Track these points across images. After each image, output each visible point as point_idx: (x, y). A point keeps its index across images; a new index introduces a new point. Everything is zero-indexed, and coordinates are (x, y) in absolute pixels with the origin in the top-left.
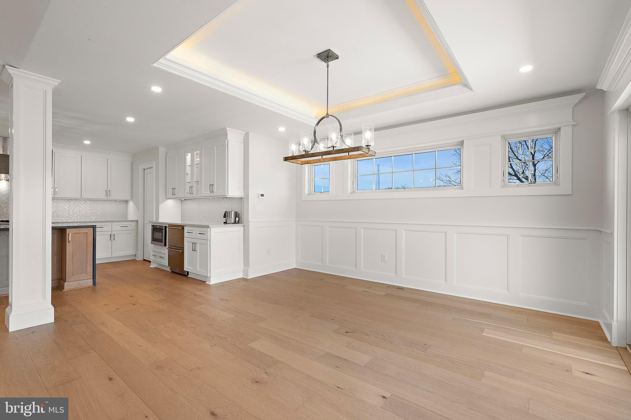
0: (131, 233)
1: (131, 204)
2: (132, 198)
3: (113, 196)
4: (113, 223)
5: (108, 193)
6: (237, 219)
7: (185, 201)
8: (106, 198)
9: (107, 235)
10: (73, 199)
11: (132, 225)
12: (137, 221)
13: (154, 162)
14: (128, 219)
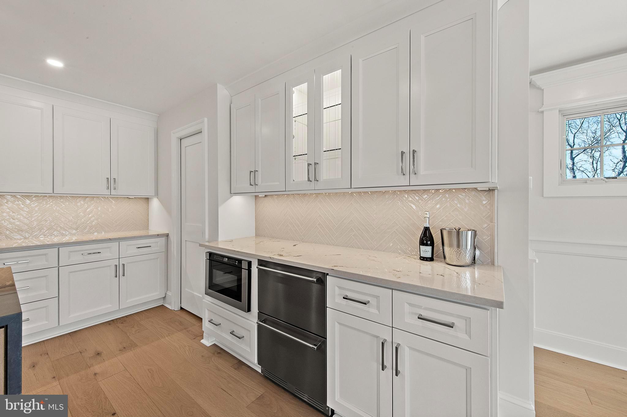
0: (157, 258)
1: (155, 203)
2: (157, 194)
3: (122, 190)
4: (122, 243)
5: (111, 182)
6: (478, 254)
7: (266, 198)
8: (107, 192)
9: (110, 266)
10: (40, 195)
11: (157, 242)
12: (167, 235)
13: (206, 119)
14: (151, 233)
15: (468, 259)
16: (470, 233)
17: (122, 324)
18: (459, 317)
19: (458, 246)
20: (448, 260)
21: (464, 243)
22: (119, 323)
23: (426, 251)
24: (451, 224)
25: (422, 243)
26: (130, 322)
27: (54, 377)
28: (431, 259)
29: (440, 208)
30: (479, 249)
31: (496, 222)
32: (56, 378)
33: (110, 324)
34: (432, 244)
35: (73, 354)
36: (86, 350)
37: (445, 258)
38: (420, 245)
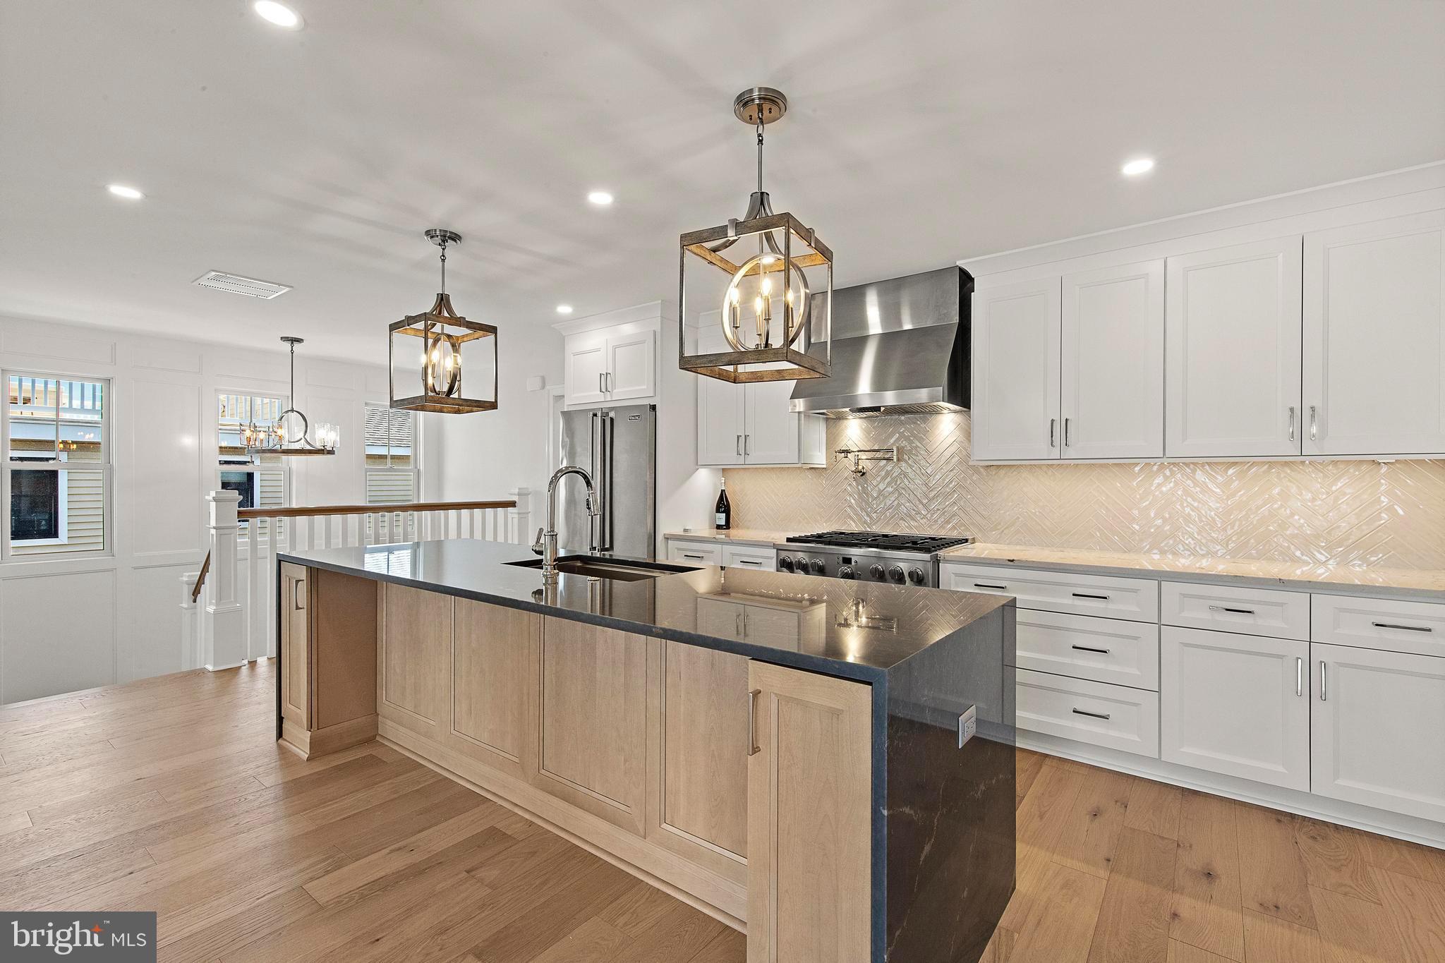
4: (1318, 600)
5: (1301, 420)
9: (1281, 657)
17: (1310, 841)
22: (1304, 833)
26: (1338, 847)
27: (1109, 860)
32: (1111, 863)
33: (1279, 821)
35: (1163, 838)
36: (1191, 846)
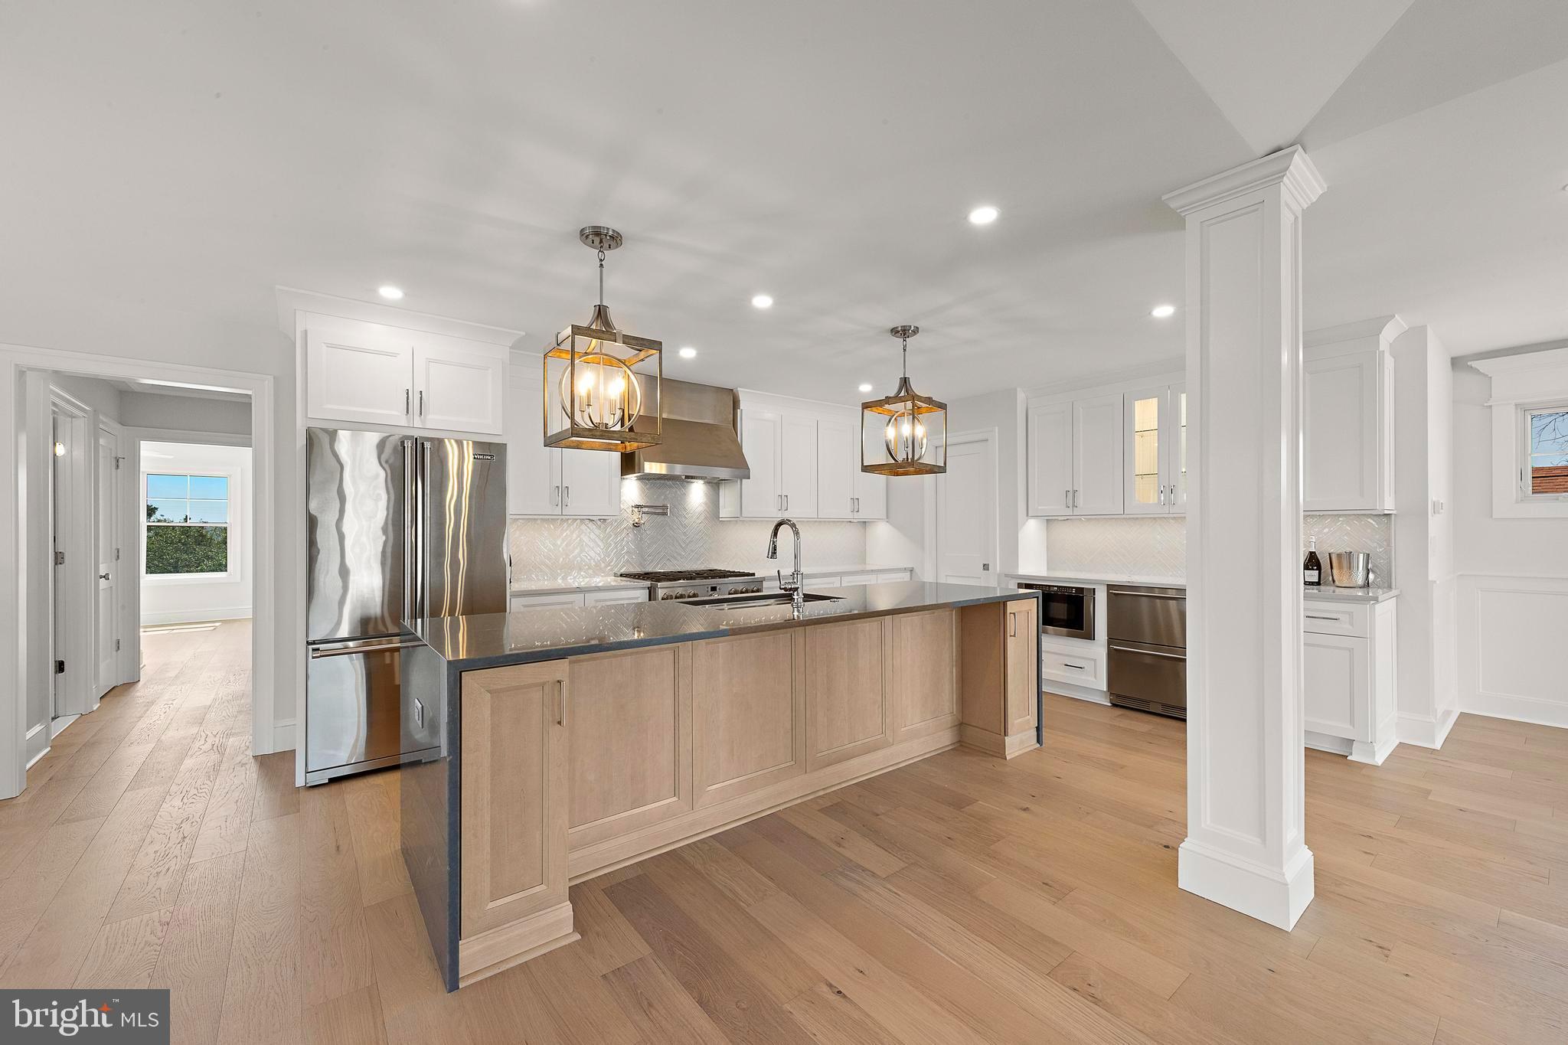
1: (881, 527)
2: (887, 515)
5: (855, 504)
6: (1371, 576)
8: (851, 516)
12: (911, 570)
14: (869, 568)
15: (1360, 581)
16: (1361, 556)
18: (1343, 612)
19: (1350, 568)
20: (1337, 583)
21: (1355, 565)
23: (1313, 575)
24: (1343, 549)
25: (1306, 567)
28: (1318, 583)
29: (1328, 533)
30: (1373, 572)
31: (1393, 545)
34: (1319, 569)
37: (1334, 581)
38: (1304, 569)
